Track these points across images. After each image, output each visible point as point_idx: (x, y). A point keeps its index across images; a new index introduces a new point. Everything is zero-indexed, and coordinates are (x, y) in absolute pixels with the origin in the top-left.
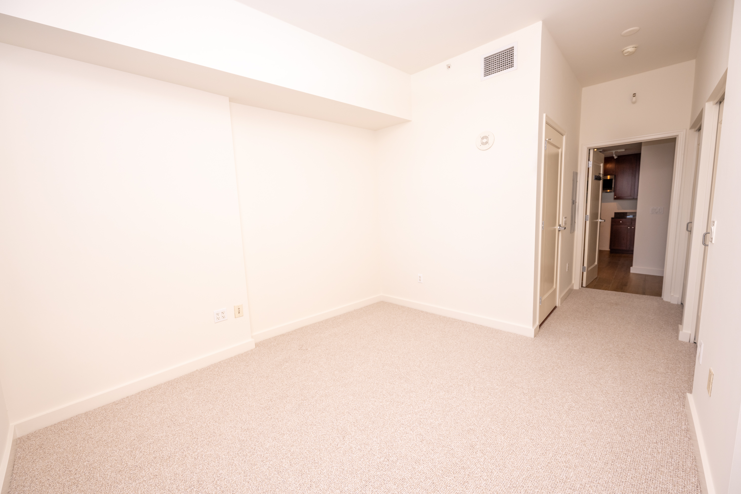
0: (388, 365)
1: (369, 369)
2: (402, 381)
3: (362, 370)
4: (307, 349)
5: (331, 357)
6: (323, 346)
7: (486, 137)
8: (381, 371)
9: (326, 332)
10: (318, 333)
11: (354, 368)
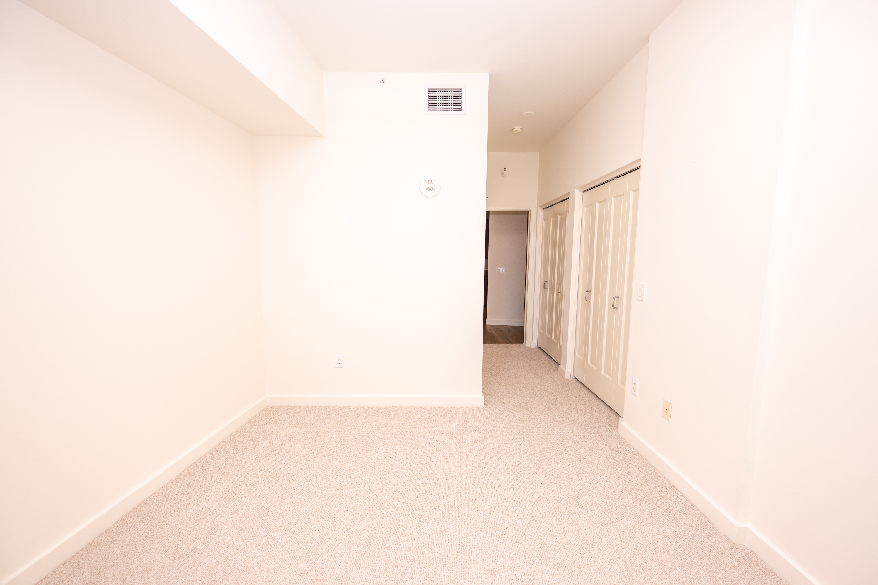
0: (374, 508)
1: (352, 529)
2: (416, 523)
3: (345, 537)
4: (194, 550)
5: (264, 540)
6: (226, 527)
7: (431, 182)
8: (375, 523)
9: (208, 494)
10: (189, 504)
11: (327, 540)
